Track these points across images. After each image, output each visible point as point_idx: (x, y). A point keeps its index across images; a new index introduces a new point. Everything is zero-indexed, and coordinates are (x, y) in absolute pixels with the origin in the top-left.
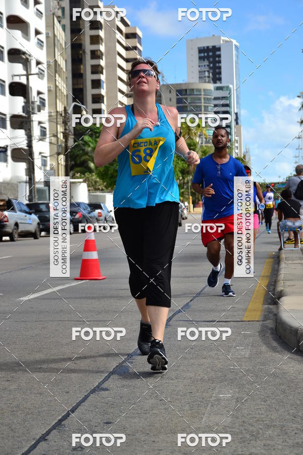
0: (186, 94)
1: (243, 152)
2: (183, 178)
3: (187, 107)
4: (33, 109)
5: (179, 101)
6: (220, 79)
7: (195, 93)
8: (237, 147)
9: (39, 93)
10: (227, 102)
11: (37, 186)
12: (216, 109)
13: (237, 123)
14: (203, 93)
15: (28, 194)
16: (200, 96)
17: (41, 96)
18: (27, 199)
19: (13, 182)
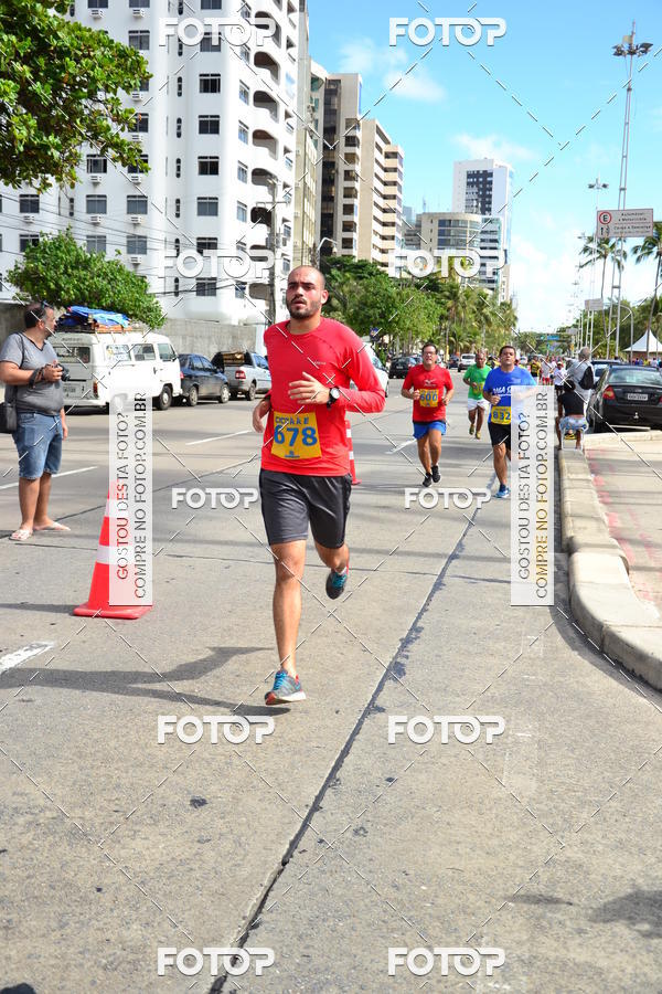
0: (450, 225)
1: (509, 295)
2: (441, 324)
3: (449, 240)
4: (278, 242)
5: (441, 233)
6: (489, 210)
7: (460, 225)
8: (504, 289)
9: (284, 220)
10: (496, 237)
12: (483, 245)
13: (506, 262)
14: (469, 226)
16: (466, 229)
17: (286, 224)
19: (249, 322)
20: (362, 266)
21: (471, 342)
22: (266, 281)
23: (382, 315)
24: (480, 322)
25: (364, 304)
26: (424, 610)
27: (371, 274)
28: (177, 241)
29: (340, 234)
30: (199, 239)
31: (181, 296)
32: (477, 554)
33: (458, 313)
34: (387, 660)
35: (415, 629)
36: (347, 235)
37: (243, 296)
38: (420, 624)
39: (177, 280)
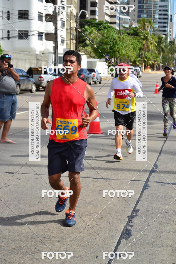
0: (143, 3)
1: (173, 37)
2: (140, 52)
3: (143, 10)
4: (59, 12)
5: (139, 7)
7: (149, 3)
8: (170, 35)
9: (62, 1)
10: (167, 9)
11: (59, 55)
12: (160, 13)
13: (171, 21)
14: (153, 3)
15: (54, 60)
16: (151, 5)
17: (63, 3)
18: (53, 63)
19: (45, 52)
20: (100, 24)
21: (155, 61)
22: (53, 32)
23: (111, 48)
24: (159, 51)
25: (101, 43)
26: (139, 200)
27: (105, 28)
28: (8, 12)
29: (90, 8)
30: (19, 11)
31: (11, 39)
32: (164, 170)
33: (148, 47)
34: (121, 228)
35: (135, 210)
36: (93, 8)
37: (41, 39)
38: (137, 208)
39: (8, 32)
